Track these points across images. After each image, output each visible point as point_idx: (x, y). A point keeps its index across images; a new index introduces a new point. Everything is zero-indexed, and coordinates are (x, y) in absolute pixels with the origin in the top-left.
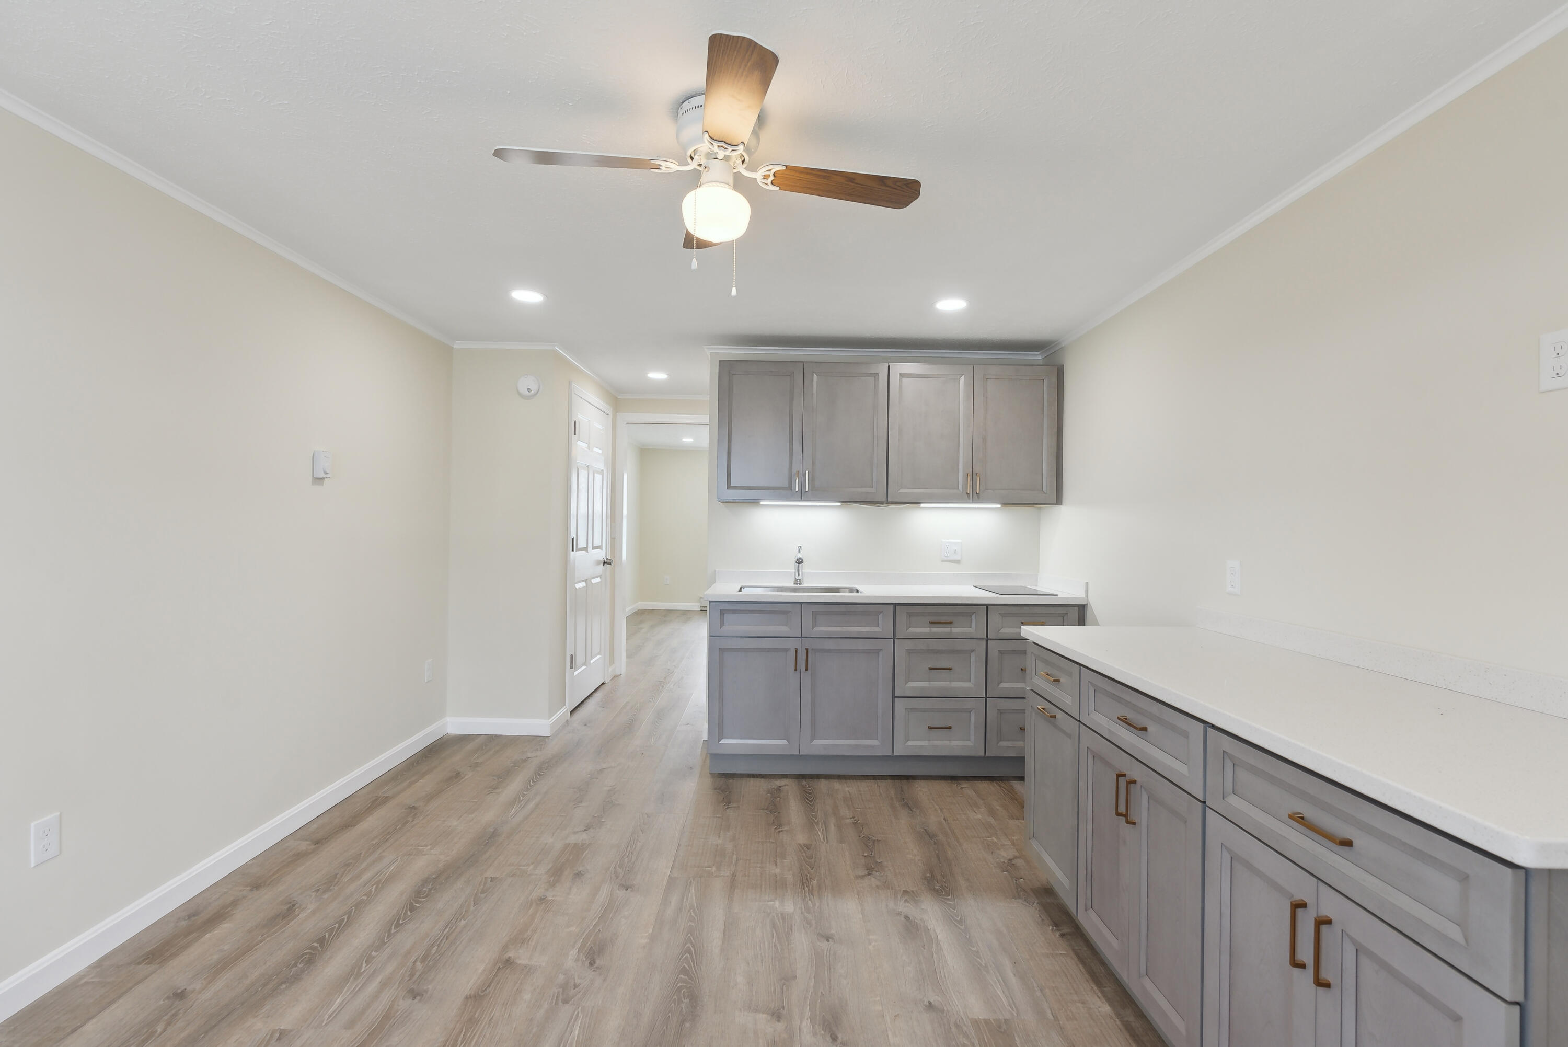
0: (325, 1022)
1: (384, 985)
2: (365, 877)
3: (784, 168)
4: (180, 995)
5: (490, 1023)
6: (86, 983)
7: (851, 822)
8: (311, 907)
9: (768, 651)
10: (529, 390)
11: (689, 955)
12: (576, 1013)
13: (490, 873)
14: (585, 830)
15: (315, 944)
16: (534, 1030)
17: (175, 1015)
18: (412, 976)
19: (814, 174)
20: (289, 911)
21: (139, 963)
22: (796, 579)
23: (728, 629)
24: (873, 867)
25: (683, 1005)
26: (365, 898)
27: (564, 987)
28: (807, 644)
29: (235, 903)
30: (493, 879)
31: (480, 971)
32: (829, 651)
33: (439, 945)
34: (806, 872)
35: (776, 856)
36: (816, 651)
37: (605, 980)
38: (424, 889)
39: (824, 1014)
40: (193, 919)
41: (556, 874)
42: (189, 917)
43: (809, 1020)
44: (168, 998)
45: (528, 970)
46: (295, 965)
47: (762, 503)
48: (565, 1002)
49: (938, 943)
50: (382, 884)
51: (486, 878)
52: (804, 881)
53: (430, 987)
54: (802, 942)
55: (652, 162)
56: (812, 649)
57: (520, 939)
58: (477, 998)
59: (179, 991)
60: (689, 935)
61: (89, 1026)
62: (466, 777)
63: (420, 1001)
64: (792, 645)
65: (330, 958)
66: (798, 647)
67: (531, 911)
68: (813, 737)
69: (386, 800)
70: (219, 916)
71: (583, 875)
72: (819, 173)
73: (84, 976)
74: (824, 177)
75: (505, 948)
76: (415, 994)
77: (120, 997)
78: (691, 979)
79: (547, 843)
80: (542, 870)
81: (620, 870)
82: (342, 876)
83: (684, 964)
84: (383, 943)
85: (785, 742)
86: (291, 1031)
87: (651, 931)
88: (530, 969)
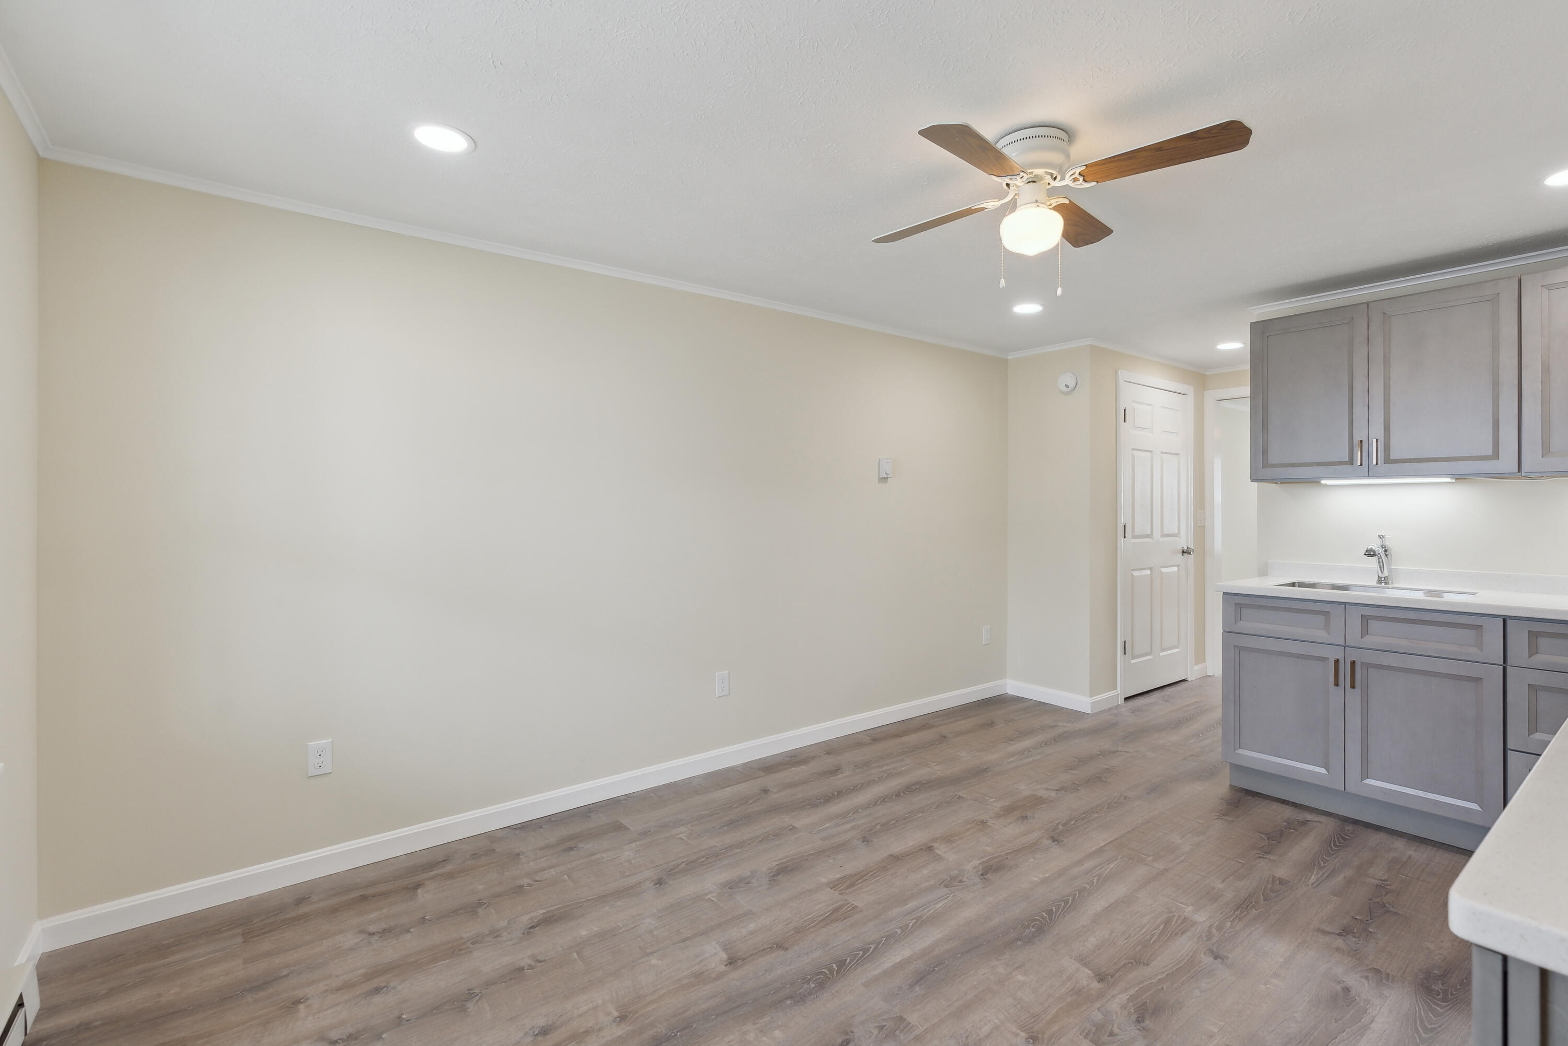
0: (814, 832)
1: (853, 828)
2: (885, 768)
3: (1084, 168)
4: (766, 791)
5: (893, 874)
6: (737, 770)
7: (1376, 883)
8: (847, 773)
9: (1298, 657)
10: (1067, 386)
11: (1063, 904)
12: (948, 895)
13: (960, 794)
14: (1057, 790)
15: (836, 793)
16: (914, 891)
17: (759, 799)
18: (871, 830)
19: (1119, 160)
20: (836, 771)
21: (759, 770)
22: (1379, 577)
23: (1245, 625)
24: (1355, 931)
25: (1027, 931)
26: (877, 779)
27: (953, 878)
28: (1353, 655)
29: (814, 758)
30: (960, 797)
31: (909, 845)
32: (1389, 668)
33: (896, 821)
34: (1254, 900)
35: (1232, 875)
36: (1367, 666)
37: (984, 888)
38: (913, 787)
39: (1148, 1001)
40: (793, 758)
41: (1008, 811)
42: (791, 757)
43: (1129, 996)
44: (761, 790)
45: (939, 858)
46: (820, 799)
47: (1323, 482)
48: (946, 886)
49: (1366, 1028)
50: (891, 775)
51: (956, 795)
52: (1243, 906)
53: (875, 840)
54: (1182, 946)
55: (973, 208)
56: (1362, 663)
57: (948, 839)
58: (896, 859)
59: (767, 789)
60: (1077, 892)
61: (728, 789)
62: (996, 727)
63: (865, 845)
64: (1333, 654)
65: (838, 803)
66: (1340, 657)
67: (969, 826)
68: (1365, 774)
69: (932, 727)
70: (804, 761)
71: (1027, 819)
72: (1122, 158)
73: (738, 767)
74: (1130, 158)
75: (935, 840)
76: (865, 840)
77: (745, 782)
78: (1050, 919)
79: (1018, 789)
80: (999, 805)
81: (1060, 827)
82: (873, 763)
83: (1054, 908)
84: (868, 807)
85: (1323, 771)
86: (798, 829)
87: (1047, 875)
88: (940, 858)
